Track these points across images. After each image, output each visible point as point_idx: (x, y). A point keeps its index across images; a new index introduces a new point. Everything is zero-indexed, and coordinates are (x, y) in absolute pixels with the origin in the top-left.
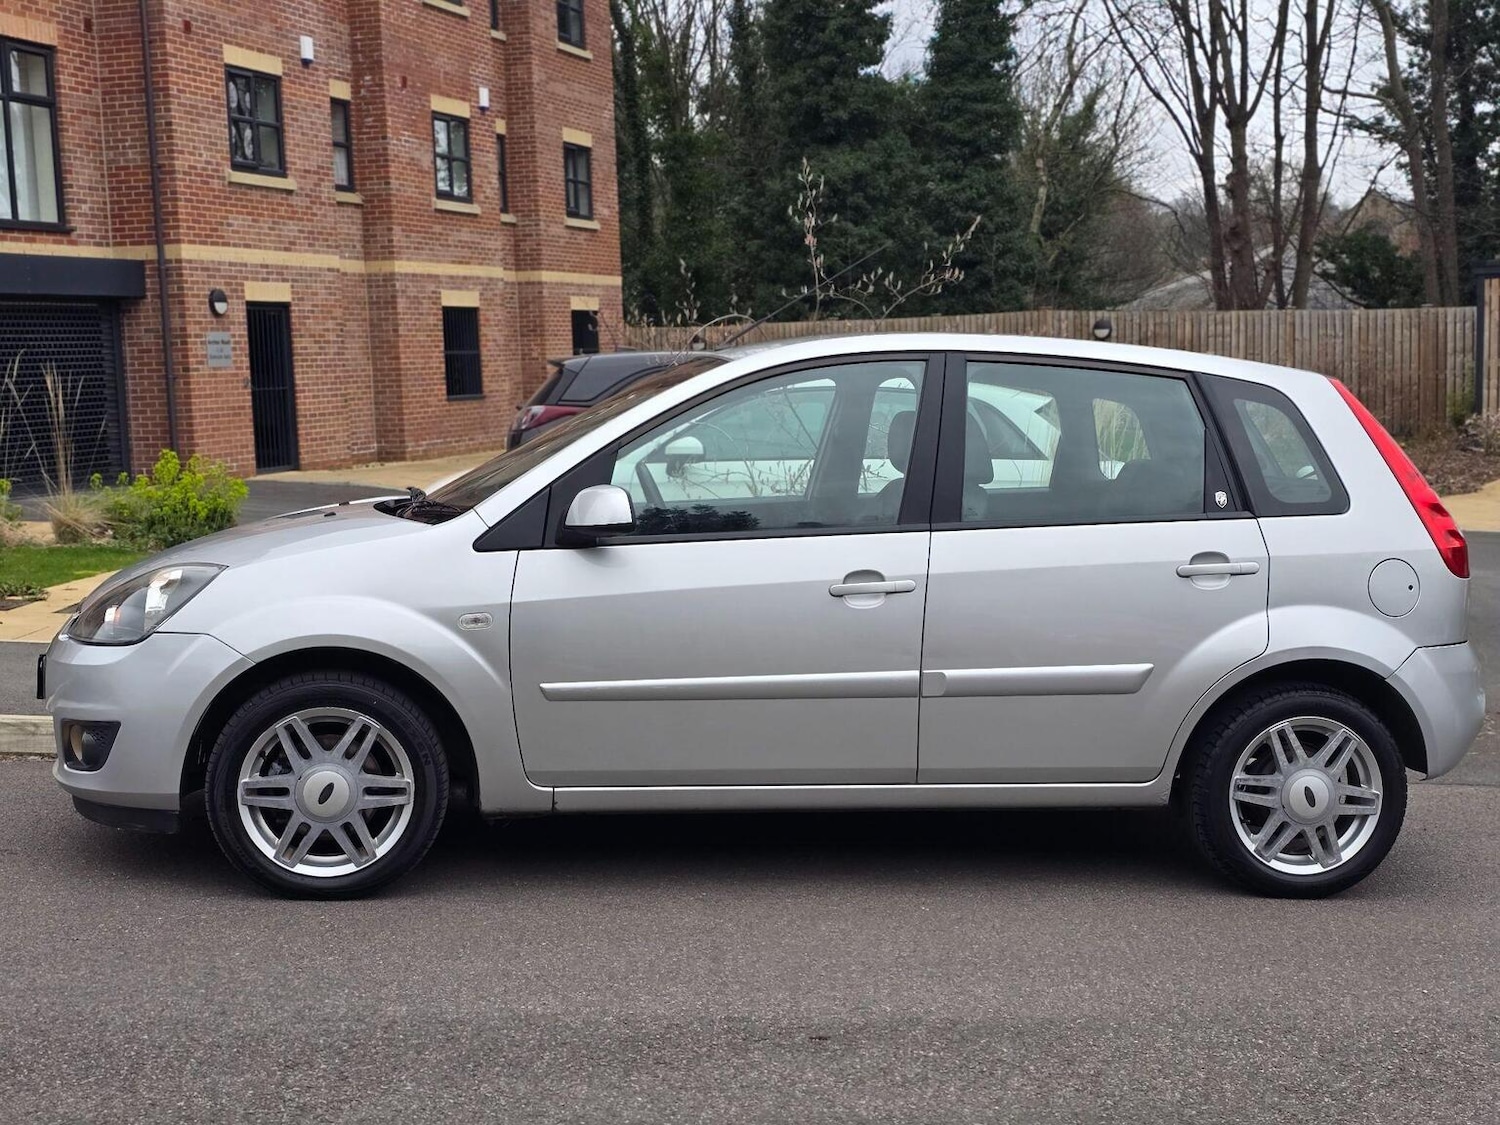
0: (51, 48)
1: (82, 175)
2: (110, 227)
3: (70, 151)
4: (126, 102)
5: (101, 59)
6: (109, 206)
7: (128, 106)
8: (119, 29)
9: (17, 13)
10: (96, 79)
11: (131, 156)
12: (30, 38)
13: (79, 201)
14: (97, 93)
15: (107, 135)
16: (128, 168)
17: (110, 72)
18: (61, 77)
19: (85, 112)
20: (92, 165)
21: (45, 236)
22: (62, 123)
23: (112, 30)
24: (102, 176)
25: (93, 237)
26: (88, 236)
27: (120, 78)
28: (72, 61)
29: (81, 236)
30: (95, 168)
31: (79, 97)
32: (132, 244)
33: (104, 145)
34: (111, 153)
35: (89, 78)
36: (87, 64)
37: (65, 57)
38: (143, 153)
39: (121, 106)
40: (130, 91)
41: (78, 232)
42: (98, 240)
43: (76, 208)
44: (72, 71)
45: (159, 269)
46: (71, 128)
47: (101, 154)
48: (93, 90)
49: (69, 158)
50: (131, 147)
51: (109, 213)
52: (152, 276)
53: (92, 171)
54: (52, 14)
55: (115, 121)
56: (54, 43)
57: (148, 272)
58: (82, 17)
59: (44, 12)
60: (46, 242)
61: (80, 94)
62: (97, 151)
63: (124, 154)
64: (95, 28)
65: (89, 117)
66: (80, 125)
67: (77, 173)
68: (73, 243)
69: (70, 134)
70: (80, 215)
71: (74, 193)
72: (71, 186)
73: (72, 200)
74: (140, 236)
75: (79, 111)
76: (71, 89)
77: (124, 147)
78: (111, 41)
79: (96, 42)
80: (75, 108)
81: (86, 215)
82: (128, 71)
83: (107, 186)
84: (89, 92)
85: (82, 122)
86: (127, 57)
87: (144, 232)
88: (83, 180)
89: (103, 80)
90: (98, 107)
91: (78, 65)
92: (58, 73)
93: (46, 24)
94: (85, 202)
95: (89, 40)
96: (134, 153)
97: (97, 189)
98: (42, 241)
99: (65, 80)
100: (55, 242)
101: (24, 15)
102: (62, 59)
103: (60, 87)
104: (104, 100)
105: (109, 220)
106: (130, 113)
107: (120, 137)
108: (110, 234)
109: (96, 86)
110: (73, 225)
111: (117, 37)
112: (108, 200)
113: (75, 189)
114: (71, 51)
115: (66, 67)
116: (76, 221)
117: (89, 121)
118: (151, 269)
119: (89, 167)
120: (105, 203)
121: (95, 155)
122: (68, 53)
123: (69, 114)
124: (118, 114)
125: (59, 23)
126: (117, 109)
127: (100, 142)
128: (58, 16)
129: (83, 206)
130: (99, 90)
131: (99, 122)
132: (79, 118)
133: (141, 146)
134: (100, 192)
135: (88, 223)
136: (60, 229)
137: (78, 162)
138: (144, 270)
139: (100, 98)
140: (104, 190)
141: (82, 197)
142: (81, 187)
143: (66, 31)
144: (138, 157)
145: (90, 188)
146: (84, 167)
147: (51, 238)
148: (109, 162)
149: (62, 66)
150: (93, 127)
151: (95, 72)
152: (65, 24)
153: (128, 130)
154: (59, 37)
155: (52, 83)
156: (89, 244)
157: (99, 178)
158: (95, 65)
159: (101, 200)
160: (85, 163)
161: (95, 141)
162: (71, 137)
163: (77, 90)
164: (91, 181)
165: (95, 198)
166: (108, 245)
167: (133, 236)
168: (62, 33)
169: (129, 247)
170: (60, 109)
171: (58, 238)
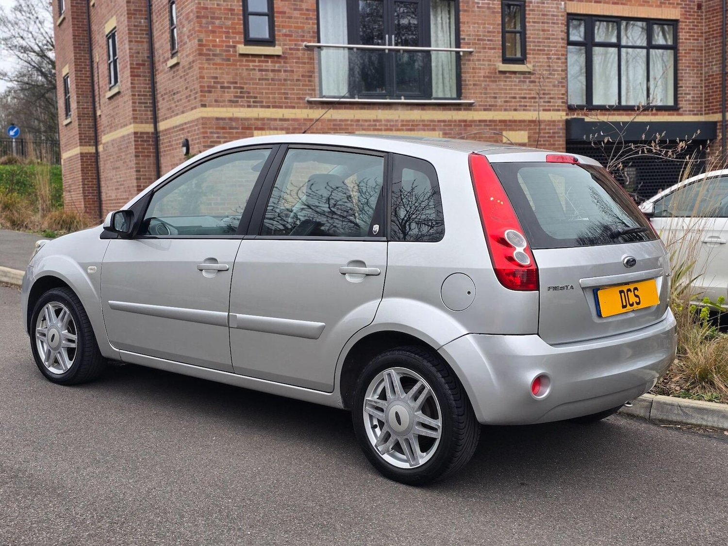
0: (677, 21)
1: (689, 80)
2: (703, 106)
3: (683, 70)
4: (714, 42)
5: (705, 22)
6: (704, 95)
7: (715, 44)
8: (714, 6)
9: (657, 6)
10: (702, 33)
11: (715, 69)
12: (664, 17)
13: (685, 94)
14: (702, 40)
15: (706, 60)
16: (713, 75)
17: (709, 28)
18: (680, 34)
19: (693, 50)
20: (695, 75)
21: (663, 112)
22: (679, 56)
23: (711, 7)
24: (701, 80)
25: (693, 111)
26: (690, 111)
27: (713, 31)
28: (688, 25)
29: (686, 111)
30: (697, 77)
31: (691, 43)
32: (713, 113)
33: (703, 65)
34: (707, 68)
35: (698, 33)
36: (696, 26)
37: (684, 24)
38: (720, 67)
39: (712, 45)
40: (717, 37)
41: (684, 109)
42: (695, 112)
43: (684, 97)
44: (688, 30)
45: (722, 125)
46: (684, 58)
47: (702, 70)
48: (700, 38)
49: (682, 73)
50: (715, 65)
51: (703, 99)
52: (720, 129)
53: (695, 79)
54: (678, 4)
55: (709, 52)
56: (678, 18)
57: (718, 127)
58: (696, 3)
59: (673, 4)
60: (664, 115)
61: (692, 41)
62: (699, 68)
63: (712, 69)
64: (704, 7)
65: (696, 52)
66: (689, 57)
67: (685, 80)
68: (681, 115)
69: (683, 61)
70: (685, 101)
71: (683, 90)
72: (682, 87)
73: (682, 94)
74: (716, 109)
75: (689, 50)
76: (686, 39)
77: (712, 65)
78: (710, 13)
79: (704, 14)
80: (687, 48)
81: (689, 100)
82: (716, 27)
83: (703, 85)
84: (698, 40)
85: (691, 55)
86: (716, 20)
87: (718, 107)
88: (689, 83)
89: (706, 33)
90: (702, 47)
91: (692, 27)
92: (679, 32)
93: (674, 10)
94: (689, 94)
95: (700, 14)
96: (716, 68)
97: (698, 87)
98: (661, 115)
99: (683, 35)
100: (669, 115)
101: (661, 6)
102: (681, 25)
103: (679, 39)
104: (705, 43)
105: (703, 102)
106: (716, 47)
107: (711, 60)
108: (703, 109)
109: (702, 36)
110: (680, 106)
111: (713, 10)
112: (703, 92)
113: (684, 88)
114: (688, 21)
115: (684, 29)
116: (682, 104)
117: (696, 54)
118: (720, 126)
119: (694, 77)
120: (702, 94)
121: (698, 70)
122: (686, 22)
123: (683, 52)
124: (710, 49)
125: (682, 8)
126: (711, 46)
127: (702, 64)
128: (681, 4)
129: (688, 96)
130: (704, 38)
131: (702, 54)
132: (690, 53)
133: (720, 64)
134: (699, 89)
135: (689, 104)
136: (674, 109)
137: (687, 75)
138: (717, 126)
139: (703, 42)
140: (702, 87)
141: (687, 92)
142: (688, 87)
143: (685, 11)
144: (718, 69)
145: (693, 87)
146: (691, 77)
147: (667, 113)
148: (705, 73)
149: (682, 29)
150: (697, 57)
151: (702, 29)
152: (686, 8)
153: (715, 56)
154: (681, 15)
155: (676, 38)
156: (690, 114)
157: (699, 82)
158: (702, 26)
159: (699, 92)
160: (691, 75)
161: (698, 63)
162: (683, 62)
163: (690, 39)
164: (694, 84)
165: (696, 92)
166: (701, 114)
167: (713, 109)
168: (683, 12)
169: (711, 115)
170: (679, 50)
171: (671, 112)
